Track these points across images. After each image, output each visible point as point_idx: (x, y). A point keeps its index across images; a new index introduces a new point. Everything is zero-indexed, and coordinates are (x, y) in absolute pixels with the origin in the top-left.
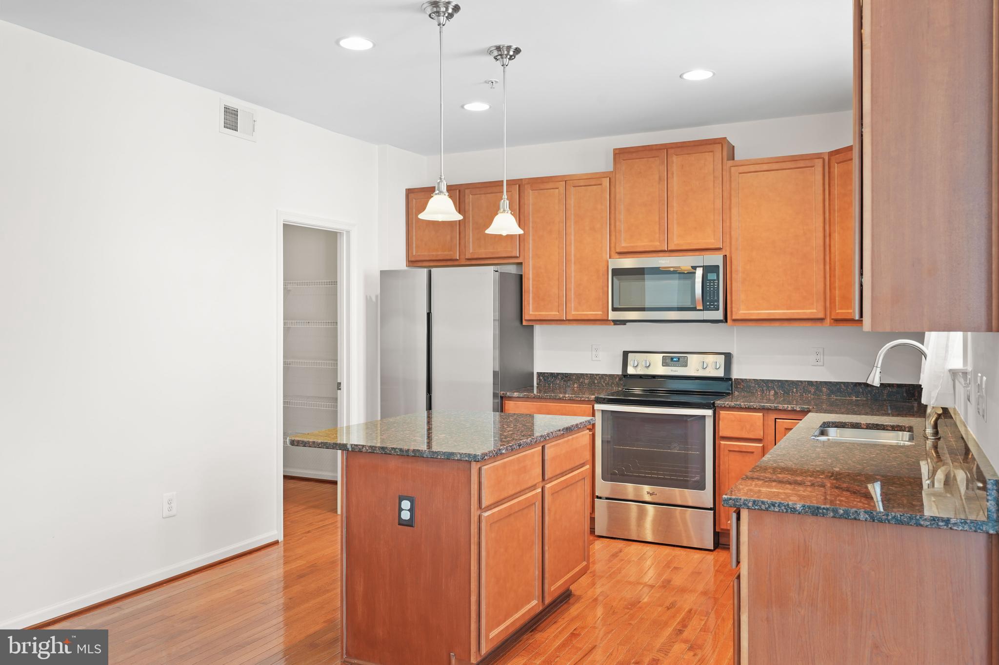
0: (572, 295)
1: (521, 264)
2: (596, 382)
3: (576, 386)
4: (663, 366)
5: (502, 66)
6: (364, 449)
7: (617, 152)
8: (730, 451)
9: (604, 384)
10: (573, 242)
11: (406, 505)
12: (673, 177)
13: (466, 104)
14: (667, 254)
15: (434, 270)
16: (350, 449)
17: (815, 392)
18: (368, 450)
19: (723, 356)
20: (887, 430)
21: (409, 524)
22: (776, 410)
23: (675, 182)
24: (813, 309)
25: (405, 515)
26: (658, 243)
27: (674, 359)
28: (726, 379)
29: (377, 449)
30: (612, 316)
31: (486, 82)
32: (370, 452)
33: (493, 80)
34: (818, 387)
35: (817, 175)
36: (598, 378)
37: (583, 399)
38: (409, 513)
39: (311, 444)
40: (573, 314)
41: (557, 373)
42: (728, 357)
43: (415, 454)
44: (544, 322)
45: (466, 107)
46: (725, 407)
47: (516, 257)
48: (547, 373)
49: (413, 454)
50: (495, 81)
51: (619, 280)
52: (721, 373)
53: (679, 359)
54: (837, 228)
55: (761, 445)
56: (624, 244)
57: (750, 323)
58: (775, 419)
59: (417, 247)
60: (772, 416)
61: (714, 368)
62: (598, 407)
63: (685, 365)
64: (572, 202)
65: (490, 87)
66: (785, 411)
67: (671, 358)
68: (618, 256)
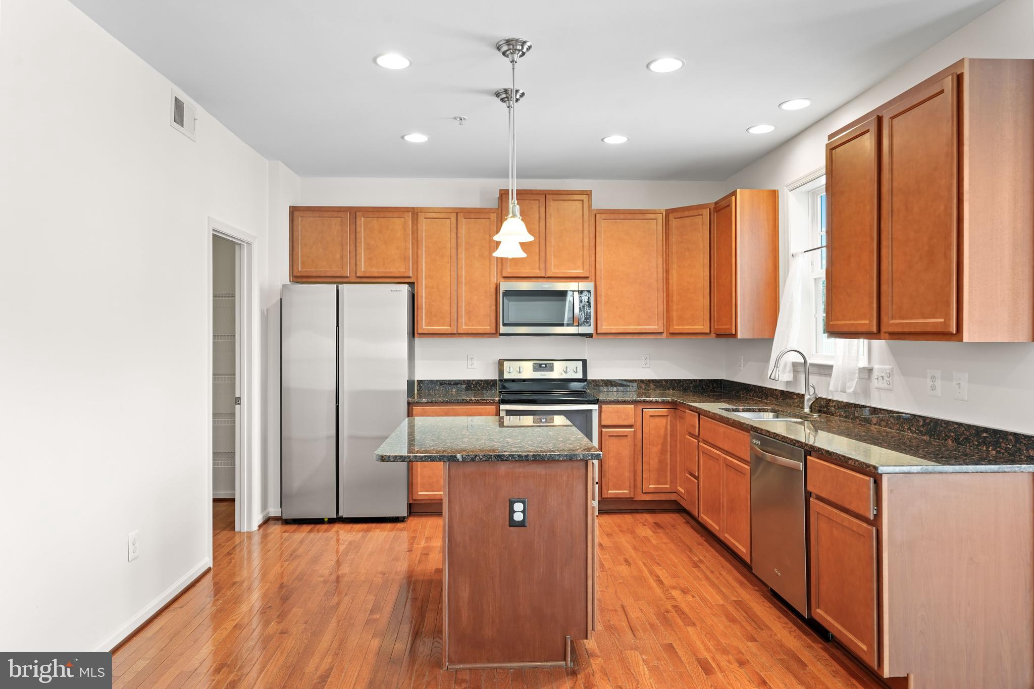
0: (463, 312)
1: (413, 283)
2: (472, 386)
3: (454, 391)
4: (534, 371)
5: (508, 107)
6: (478, 458)
7: (503, 192)
8: (609, 436)
9: (480, 388)
10: (464, 266)
11: (518, 507)
12: (551, 218)
13: (407, 135)
14: (545, 280)
15: (340, 286)
16: (461, 460)
17: (645, 388)
18: (482, 459)
19: (581, 362)
20: (756, 412)
21: (522, 524)
22: (645, 402)
23: (552, 222)
24: (655, 326)
25: (518, 517)
26: (538, 271)
27: (542, 366)
28: (584, 380)
29: (493, 457)
30: (503, 330)
31: (455, 118)
32: (484, 460)
33: (462, 117)
34: (647, 384)
35: (658, 226)
36: (474, 383)
37: (488, 401)
38: (522, 515)
39: (411, 458)
40: (464, 328)
41: (436, 380)
42: (585, 362)
43: (536, 459)
44: (436, 335)
45: (406, 138)
46: (606, 402)
47: (409, 277)
48: (427, 380)
49: (533, 459)
50: (464, 118)
51: (508, 300)
52: (580, 376)
53: (546, 365)
54: (675, 266)
55: (633, 430)
56: (509, 270)
57: (610, 337)
58: (642, 409)
59: (303, 263)
60: (640, 407)
61: (573, 371)
62: (503, 407)
63: (551, 369)
64: (463, 231)
65: (459, 123)
66: (651, 402)
67: (541, 365)
68: (503, 280)
